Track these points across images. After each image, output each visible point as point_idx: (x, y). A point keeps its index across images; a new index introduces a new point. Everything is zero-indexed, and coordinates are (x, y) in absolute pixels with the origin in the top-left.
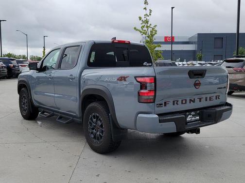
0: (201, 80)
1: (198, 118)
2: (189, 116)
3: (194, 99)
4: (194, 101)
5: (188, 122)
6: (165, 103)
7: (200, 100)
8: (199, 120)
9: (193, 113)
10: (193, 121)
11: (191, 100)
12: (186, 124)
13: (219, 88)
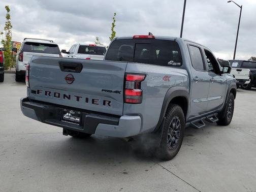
0: (75, 75)
1: (78, 120)
2: (67, 114)
3: (70, 96)
4: (69, 98)
5: (64, 120)
6: (38, 91)
7: (78, 99)
8: (78, 123)
9: (71, 112)
10: (71, 121)
11: (65, 96)
12: (60, 120)
13: (105, 91)
